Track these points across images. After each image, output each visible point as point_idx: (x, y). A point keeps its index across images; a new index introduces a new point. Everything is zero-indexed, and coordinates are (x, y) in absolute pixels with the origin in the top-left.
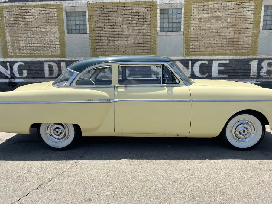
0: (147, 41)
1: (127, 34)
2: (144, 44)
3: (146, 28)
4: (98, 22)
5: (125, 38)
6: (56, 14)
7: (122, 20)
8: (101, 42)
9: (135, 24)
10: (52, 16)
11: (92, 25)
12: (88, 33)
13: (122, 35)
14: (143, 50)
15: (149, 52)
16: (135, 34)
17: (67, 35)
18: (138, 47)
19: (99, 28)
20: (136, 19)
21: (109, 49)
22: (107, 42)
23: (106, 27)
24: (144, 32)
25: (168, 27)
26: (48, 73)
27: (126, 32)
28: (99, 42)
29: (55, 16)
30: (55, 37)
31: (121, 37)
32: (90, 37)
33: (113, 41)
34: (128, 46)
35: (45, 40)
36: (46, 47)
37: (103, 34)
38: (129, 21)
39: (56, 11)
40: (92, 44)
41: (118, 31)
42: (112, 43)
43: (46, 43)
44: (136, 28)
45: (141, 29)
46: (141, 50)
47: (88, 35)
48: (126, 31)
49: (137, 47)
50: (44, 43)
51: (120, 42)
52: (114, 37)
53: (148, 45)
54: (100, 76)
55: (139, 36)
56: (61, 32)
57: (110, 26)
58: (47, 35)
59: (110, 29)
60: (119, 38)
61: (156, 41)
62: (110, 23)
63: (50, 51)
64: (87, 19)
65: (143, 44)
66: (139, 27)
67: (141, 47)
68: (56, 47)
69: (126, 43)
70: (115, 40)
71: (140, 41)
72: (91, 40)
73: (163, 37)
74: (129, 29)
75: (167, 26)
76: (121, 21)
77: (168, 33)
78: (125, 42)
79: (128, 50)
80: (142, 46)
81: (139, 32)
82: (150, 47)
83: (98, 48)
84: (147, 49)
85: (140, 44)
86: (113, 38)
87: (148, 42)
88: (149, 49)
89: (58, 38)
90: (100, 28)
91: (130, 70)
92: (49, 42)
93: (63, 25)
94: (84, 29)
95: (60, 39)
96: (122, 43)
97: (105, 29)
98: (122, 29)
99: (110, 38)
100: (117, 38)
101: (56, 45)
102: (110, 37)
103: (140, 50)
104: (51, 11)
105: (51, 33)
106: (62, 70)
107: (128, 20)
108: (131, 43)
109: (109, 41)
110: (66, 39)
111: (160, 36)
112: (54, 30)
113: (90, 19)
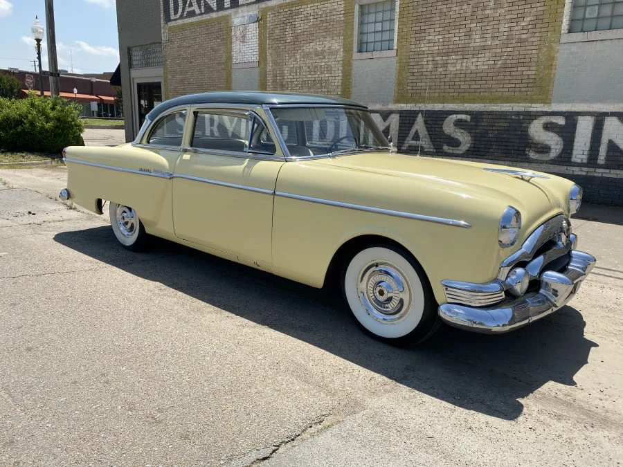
0: (529, 60)
1: (478, 44)
2: (519, 69)
3: (530, 27)
4: (418, 20)
5: (471, 56)
6: (343, 12)
7: (470, 10)
8: (418, 67)
9: (500, 18)
10: (335, 17)
11: (405, 30)
12: (395, 47)
13: (467, 49)
14: (513, 85)
15: (530, 89)
16: (497, 43)
17: (356, 55)
18: (502, 78)
19: (418, 35)
20: (506, 5)
21: (434, 84)
22: (430, 66)
23: (432, 30)
24: (524, 36)
25: (598, 18)
26: (318, 134)
27: (477, 41)
28: (415, 67)
29: (342, 16)
30: (337, 59)
31: (464, 52)
32: (398, 58)
33: (445, 65)
34: (478, 75)
35: (321, 66)
36: (320, 82)
37: (424, 49)
38: (487, 12)
39: (343, 6)
40: (400, 73)
41: (457, 39)
42: (441, 70)
43: (321, 73)
44: (504, 28)
45: (516, 28)
46: (509, 86)
47: (393, 53)
48: (477, 36)
49: (499, 78)
50: (319, 73)
51: (458, 67)
52: (447, 54)
53: (529, 73)
54: (407, 145)
55: (509, 49)
56: (348, 50)
57: (441, 29)
58: (324, 57)
59: (440, 37)
60: (457, 57)
61: (553, 59)
62: (443, 21)
63: (326, 90)
64: (397, 16)
65: (515, 69)
66: (510, 25)
67: (509, 78)
68: (337, 81)
69: (473, 67)
70: (449, 61)
71: (508, 62)
72: (398, 65)
73: (574, 48)
74: (484, 31)
75: (596, 15)
76: (468, 14)
77: (593, 35)
78: (471, 65)
79: (476, 86)
80: (513, 74)
81: (509, 38)
82: (533, 77)
83: (410, 81)
84: (524, 81)
85: (508, 70)
86: (444, 58)
87: (530, 64)
88: (532, 81)
89: (341, 62)
90: (420, 34)
91: (476, 137)
92: (325, 72)
93: (352, 35)
94: (389, 40)
95: (344, 66)
96: (464, 68)
97: (430, 37)
98: (469, 35)
99: (438, 58)
100: (454, 57)
101: (337, 78)
102: (438, 54)
103: (505, 86)
104: (335, 7)
105: (331, 53)
106: (340, 130)
107: (484, 9)
108: (486, 67)
109: (436, 65)
110: (355, 64)
111: (566, 46)
112: (336, 46)
113: (401, 15)
